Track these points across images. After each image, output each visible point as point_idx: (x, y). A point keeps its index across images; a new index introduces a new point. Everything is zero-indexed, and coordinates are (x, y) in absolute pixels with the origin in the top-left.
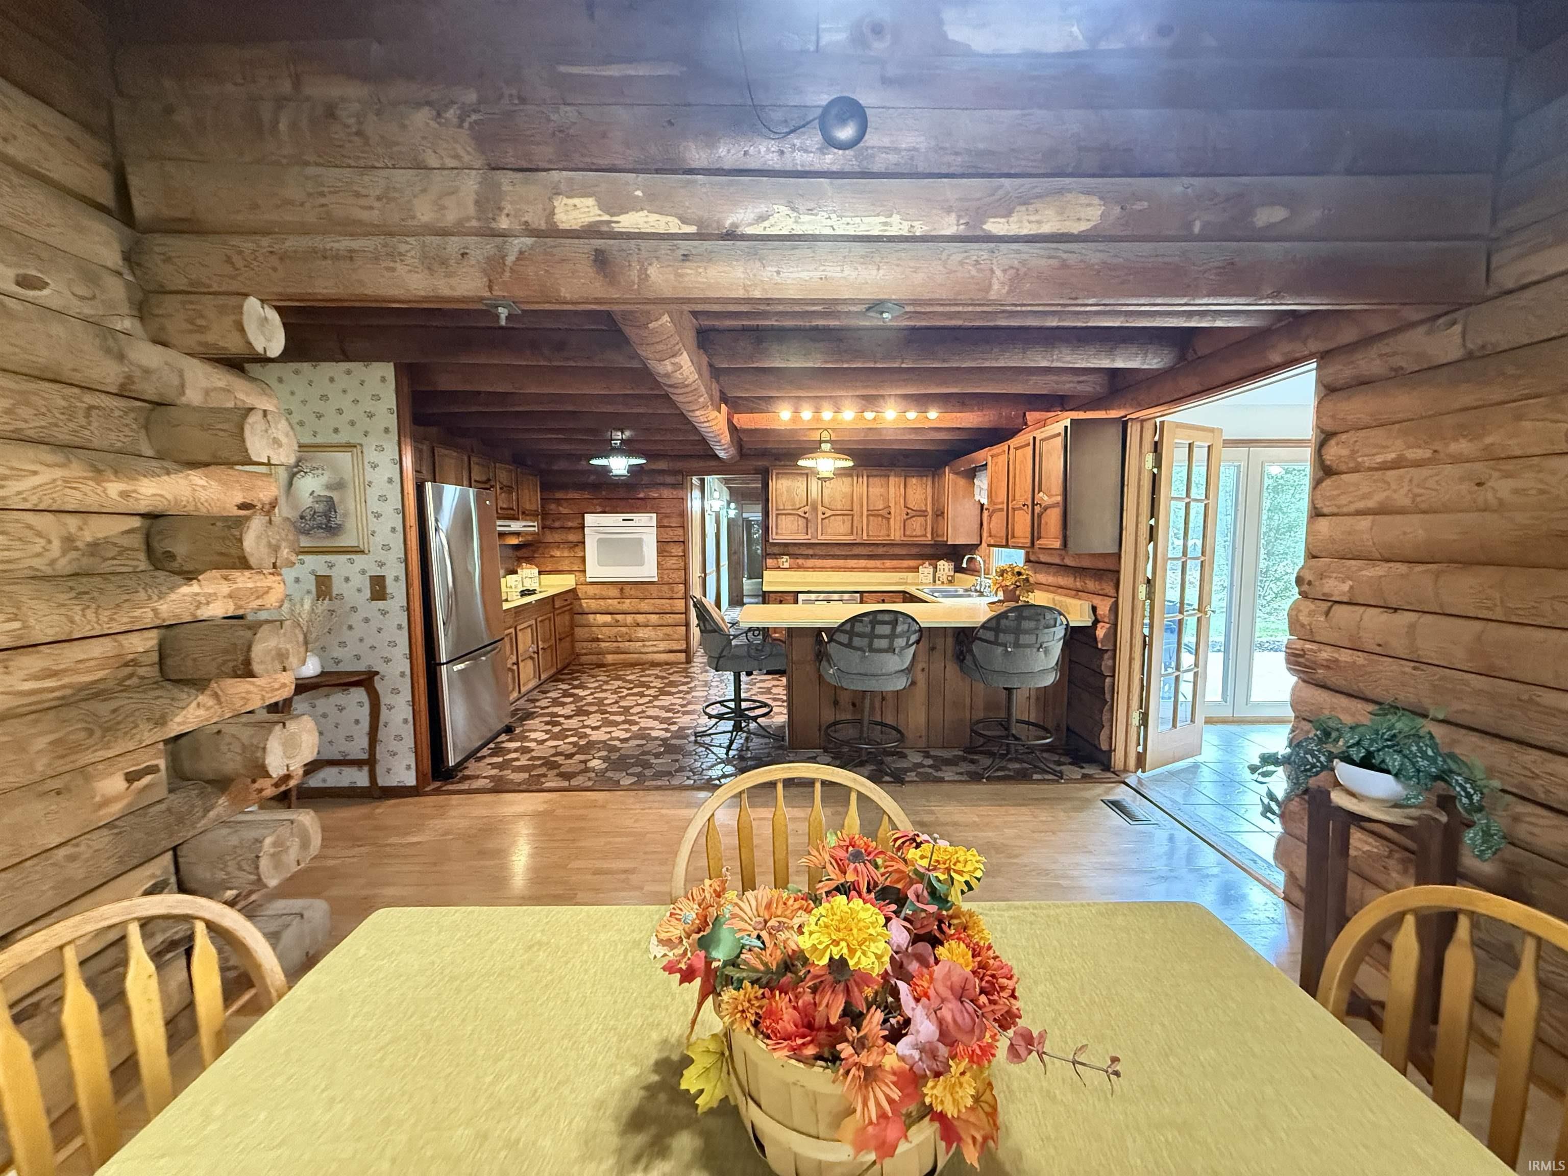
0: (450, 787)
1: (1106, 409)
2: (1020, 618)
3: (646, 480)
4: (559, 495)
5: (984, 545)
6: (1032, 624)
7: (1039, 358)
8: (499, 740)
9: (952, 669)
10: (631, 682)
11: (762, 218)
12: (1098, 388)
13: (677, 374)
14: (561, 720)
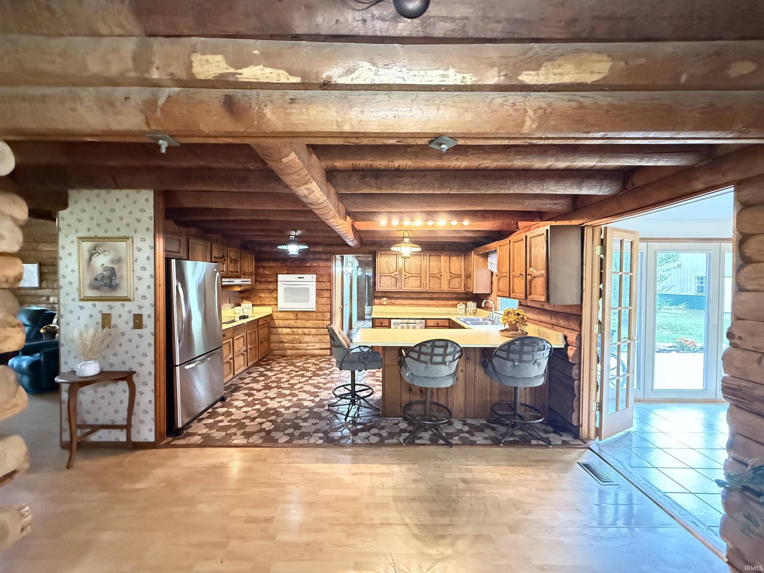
0: (177, 442)
1: (570, 219)
2: (522, 345)
3: (311, 256)
4: (265, 264)
5: (493, 296)
6: (530, 348)
7: (535, 188)
8: (215, 406)
9: (480, 370)
10: (298, 367)
11: (350, 71)
12: (565, 207)
13: (312, 196)
14: (254, 392)
